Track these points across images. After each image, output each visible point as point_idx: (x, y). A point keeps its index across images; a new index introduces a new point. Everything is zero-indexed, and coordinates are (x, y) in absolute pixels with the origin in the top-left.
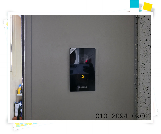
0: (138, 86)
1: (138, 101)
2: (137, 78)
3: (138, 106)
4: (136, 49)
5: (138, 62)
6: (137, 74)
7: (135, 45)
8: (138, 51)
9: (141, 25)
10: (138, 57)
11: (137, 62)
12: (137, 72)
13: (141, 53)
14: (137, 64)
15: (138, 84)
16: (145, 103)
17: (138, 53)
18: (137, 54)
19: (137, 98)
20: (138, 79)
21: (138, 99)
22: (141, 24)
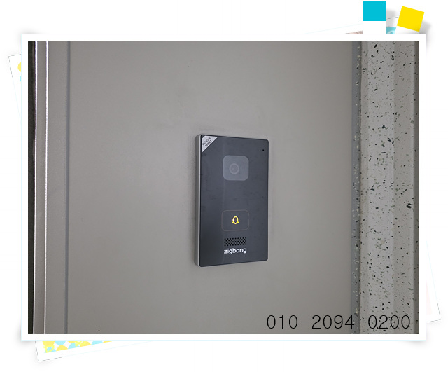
0: (362, 240)
1: (362, 278)
2: (359, 221)
3: (362, 289)
4: (358, 147)
5: (363, 181)
6: (360, 210)
7: (353, 137)
8: (362, 151)
9: (371, 88)
10: (362, 167)
11: (360, 181)
12: (360, 205)
13: (369, 158)
14: (360, 185)
15: (363, 235)
16: (380, 281)
17: (363, 157)
18: (360, 159)
19: (359, 270)
20: (363, 222)
21: (361, 272)
22: (370, 86)
